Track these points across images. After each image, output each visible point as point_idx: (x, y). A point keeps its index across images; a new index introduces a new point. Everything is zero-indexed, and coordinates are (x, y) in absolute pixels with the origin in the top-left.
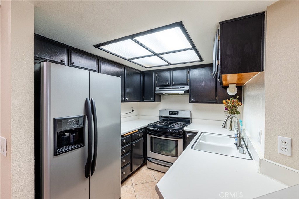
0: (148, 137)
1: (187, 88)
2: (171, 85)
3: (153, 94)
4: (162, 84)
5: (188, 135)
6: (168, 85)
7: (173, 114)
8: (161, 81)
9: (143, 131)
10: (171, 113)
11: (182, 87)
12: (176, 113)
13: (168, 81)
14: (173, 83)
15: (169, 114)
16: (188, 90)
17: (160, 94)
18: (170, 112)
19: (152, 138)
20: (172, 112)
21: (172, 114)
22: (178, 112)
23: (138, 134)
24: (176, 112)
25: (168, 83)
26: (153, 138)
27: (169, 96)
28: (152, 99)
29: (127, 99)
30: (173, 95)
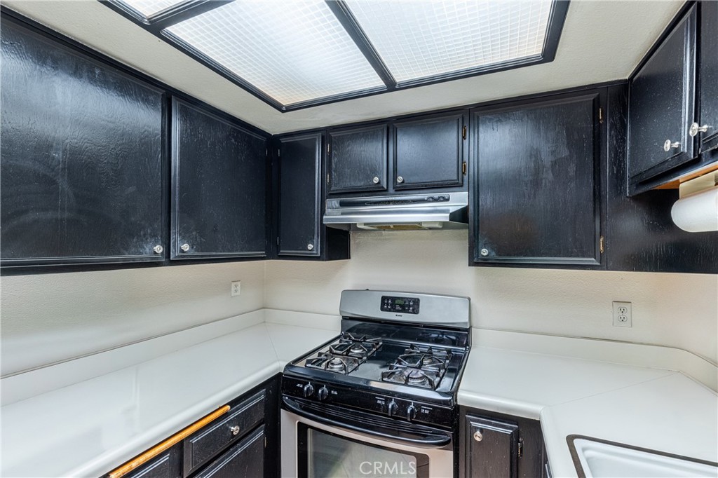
0: (289, 425)
1: (459, 200)
2: (391, 190)
3: (317, 228)
4: (353, 184)
5: (476, 428)
6: (379, 190)
7: (398, 308)
8: (348, 171)
9: (263, 397)
10: (389, 303)
11: (436, 195)
12: (409, 306)
13: (375, 172)
14: (400, 179)
15: (382, 309)
16: (464, 211)
17: (345, 229)
18: (384, 298)
19: (302, 429)
20: (394, 299)
21: (393, 309)
22: (417, 301)
23: (232, 423)
24: (409, 299)
25: (376, 180)
26: (309, 430)
27: (381, 235)
28: (310, 247)
29: (186, 247)
30: (395, 232)
